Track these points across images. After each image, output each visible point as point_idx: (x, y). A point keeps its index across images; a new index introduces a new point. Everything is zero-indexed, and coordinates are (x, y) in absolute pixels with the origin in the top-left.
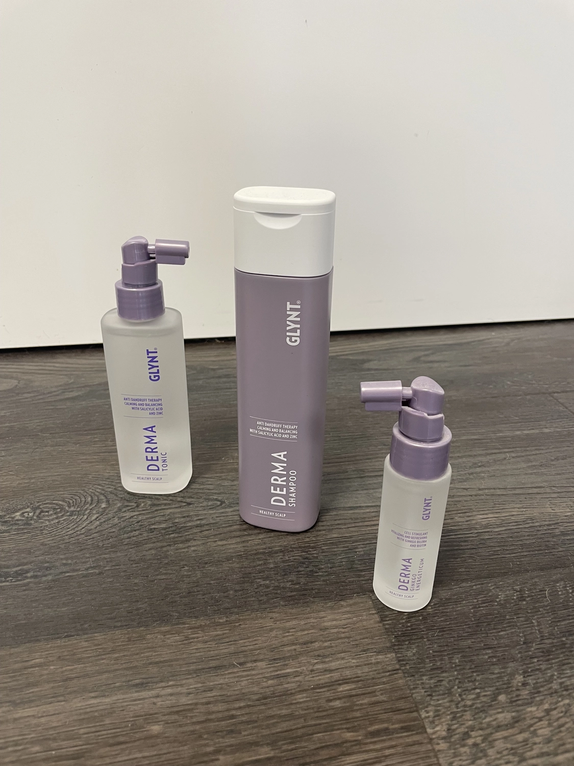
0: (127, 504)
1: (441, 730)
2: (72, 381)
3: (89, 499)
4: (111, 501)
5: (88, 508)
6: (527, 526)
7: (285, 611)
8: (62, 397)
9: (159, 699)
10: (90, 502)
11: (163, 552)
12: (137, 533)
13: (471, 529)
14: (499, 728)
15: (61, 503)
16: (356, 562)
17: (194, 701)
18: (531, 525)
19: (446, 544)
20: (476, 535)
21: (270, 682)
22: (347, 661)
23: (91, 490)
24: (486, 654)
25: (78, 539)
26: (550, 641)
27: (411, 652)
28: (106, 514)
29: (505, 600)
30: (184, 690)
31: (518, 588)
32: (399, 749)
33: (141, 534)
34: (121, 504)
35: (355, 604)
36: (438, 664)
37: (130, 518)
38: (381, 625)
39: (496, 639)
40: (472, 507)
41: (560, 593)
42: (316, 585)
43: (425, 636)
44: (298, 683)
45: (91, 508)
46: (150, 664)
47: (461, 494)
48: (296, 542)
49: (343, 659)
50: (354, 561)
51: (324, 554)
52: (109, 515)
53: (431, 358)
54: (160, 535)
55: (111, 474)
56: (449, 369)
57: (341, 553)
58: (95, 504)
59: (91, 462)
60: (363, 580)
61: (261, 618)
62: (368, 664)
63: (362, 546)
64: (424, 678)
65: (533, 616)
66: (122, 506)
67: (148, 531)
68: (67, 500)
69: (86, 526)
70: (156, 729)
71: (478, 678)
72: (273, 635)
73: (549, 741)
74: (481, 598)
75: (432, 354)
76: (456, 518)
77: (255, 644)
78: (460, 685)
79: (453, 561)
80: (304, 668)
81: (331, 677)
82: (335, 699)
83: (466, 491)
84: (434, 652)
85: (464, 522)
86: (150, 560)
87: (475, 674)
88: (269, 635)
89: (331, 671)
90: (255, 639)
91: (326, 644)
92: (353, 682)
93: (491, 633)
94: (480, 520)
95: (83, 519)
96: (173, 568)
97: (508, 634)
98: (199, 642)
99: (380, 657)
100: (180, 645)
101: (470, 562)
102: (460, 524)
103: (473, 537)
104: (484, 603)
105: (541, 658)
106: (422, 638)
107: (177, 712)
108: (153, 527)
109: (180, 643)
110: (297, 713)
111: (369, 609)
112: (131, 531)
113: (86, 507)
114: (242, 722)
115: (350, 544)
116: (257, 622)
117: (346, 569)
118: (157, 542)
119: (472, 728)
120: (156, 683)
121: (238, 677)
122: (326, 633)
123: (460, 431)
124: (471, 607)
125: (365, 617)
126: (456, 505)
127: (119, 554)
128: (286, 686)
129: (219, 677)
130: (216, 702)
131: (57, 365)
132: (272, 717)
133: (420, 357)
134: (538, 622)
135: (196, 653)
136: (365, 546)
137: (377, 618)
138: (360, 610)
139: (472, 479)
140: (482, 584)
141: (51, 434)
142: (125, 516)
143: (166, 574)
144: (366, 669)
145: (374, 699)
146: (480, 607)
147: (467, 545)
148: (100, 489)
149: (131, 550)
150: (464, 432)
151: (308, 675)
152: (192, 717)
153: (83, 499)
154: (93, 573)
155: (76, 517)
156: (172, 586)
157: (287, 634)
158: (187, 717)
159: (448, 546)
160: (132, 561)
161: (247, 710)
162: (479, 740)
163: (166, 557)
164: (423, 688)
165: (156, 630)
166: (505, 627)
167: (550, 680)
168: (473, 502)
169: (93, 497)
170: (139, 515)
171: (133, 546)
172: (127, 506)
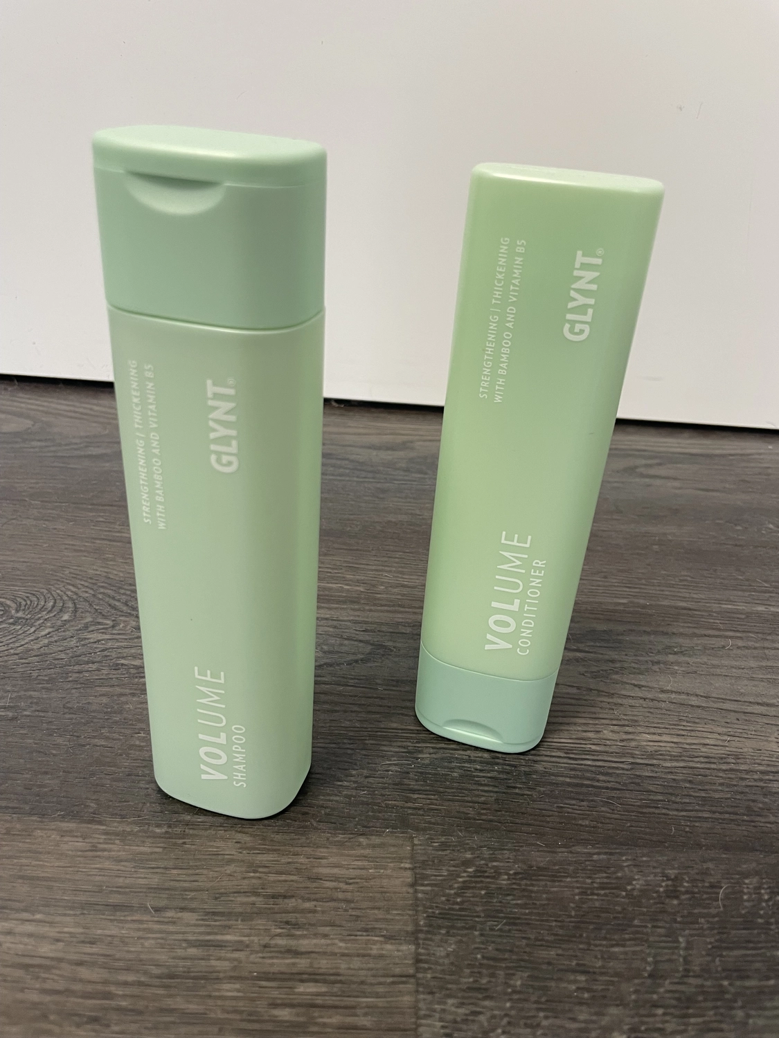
0: (101, 621)
2: (107, 432)
3: (51, 604)
4: (78, 614)
5: (42, 617)
6: (724, 767)
7: (264, 834)
8: (82, 453)
9: (9, 938)
10: (49, 609)
11: (118, 704)
12: (94, 666)
13: (624, 755)
15: (8, 602)
16: (411, 775)
17: (60, 955)
18: (732, 766)
19: (573, 773)
20: (630, 767)
21: (191, 951)
22: (329, 942)
23: (58, 591)
24: (575, 981)
25: (6, 661)
26: (699, 981)
27: (443, 949)
28: (64, 631)
29: (641, 891)
30: (51, 932)
31: (672, 873)
33: (98, 670)
34: (90, 619)
35: (382, 845)
36: (484, 981)
37: (95, 642)
38: (411, 890)
39: (602, 957)
40: (640, 718)
41: (745, 897)
42: (332, 801)
43: (479, 926)
44: (236, 963)
45: (47, 617)
46: (22, 877)
47: (628, 694)
48: (328, 725)
49: (325, 936)
50: (408, 773)
51: (364, 752)
52: (67, 633)
53: (652, 472)
54: (126, 676)
55: (98, 573)
56: (677, 491)
57: (393, 756)
58: (56, 613)
59: (81, 551)
60: (409, 808)
61: (222, 838)
62: (364, 956)
63: (432, 751)
64: (450, 1001)
65: (684, 930)
66: (92, 622)
67: (113, 666)
68: (18, 599)
69: (27, 643)
71: (545, 1023)
72: (228, 872)
74: (600, 878)
75: (660, 464)
76: (605, 732)
77: (194, 881)
78: (508, 1028)
79: (574, 805)
80: (256, 939)
81: (294, 964)
82: (284, 1005)
83: (637, 689)
84: (483, 957)
85: (616, 741)
86: (94, 711)
87: (542, 1014)
88: (223, 869)
89: (296, 953)
90: (197, 871)
91: (308, 905)
92: (325, 982)
93: (596, 946)
94: (645, 743)
95: (28, 632)
96: (123, 731)
97: (626, 953)
98: (109, 858)
99: (389, 947)
100: (79, 856)
101: (602, 812)
102: (608, 742)
103: (623, 769)
104: (603, 889)
105: (672, 1010)
106: (473, 928)
107: (26, 967)
108: (123, 661)
109: (79, 853)
110: (213, 1015)
111: (401, 860)
112: (88, 663)
113: (40, 615)
114: (119, 1009)
115: (413, 743)
116: (212, 844)
117: (389, 784)
118: (117, 686)
120: (17, 910)
121: (144, 930)
122: (315, 885)
123: (663, 591)
124: (577, 891)
125: (389, 872)
126: (613, 709)
127: (54, 694)
128: (213, 963)
129: (115, 923)
130: (93, 964)
131: (96, 408)
132: (171, 1011)
133: (636, 467)
134: (688, 942)
135: (96, 875)
136: (435, 750)
137: (408, 877)
138: (387, 858)
139: (655, 672)
140: (611, 854)
141: (42, 501)
142: (88, 639)
143: (107, 738)
144: (356, 963)
145: (349, 1020)
146: (593, 894)
147: (608, 782)
148: (72, 592)
149: (74, 691)
150: (667, 593)
151: (257, 952)
152: (45, 980)
153: (42, 603)
154: (4, 716)
155: (20, 627)
156: (108, 760)
157: (252, 874)
158: (38, 978)
159: (575, 777)
160: (68, 708)
161: (135, 990)
163: (120, 712)
164: (441, 1020)
165: (53, 825)
166: (625, 940)
168: (643, 710)
169: (58, 601)
170: (110, 639)
171: (79, 686)
172: (99, 623)
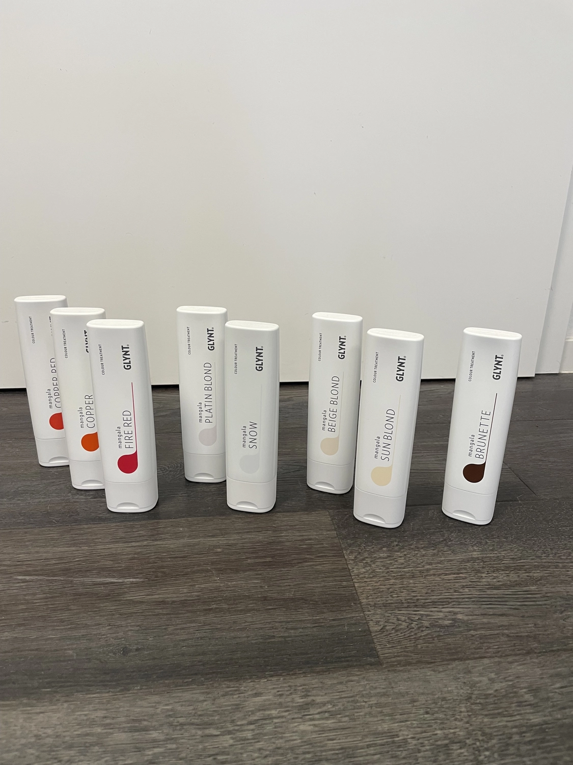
1: (352, 557)
3: (179, 465)
5: (179, 469)
9: (220, 541)
14: (380, 558)
15: (164, 466)
17: (237, 542)
21: (273, 538)
22: (311, 533)
23: (179, 461)
30: (232, 539)
32: (331, 562)
35: (320, 513)
38: (331, 521)
44: (287, 539)
46: (216, 529)
59: (178, 448)
62: (322, 534)
64: (348, 540)
69: (178, 477)
70: (219, 550)
71: (375, 542)
73: (402, 564)
78: (365, 544)
80: (290, 534)
82: (304, 545)
87: (374, 540)
89: (303, 536)
91: (302, 527)
92: (313, 540)
95: (177, 474)
99: (328, 532)
107: (229, 545)
110: (284, 548)
114: (260, 550)
119: (367, 558)
120: (219, 536)
121: (258, 535)
122: (302, 523)
125: (323, 518)
128: (280, 539)
129: (249, 535)
130: (247, 543)
132: (273, 549)
135: (238, 527)
137: (330, 519)
138: (322, 515)
144: (320, 536)
145: (322, 546)
151: (292, 537)
152: (235, 547)
155: (173, 473)
158: (233, 547)
161: (261, 546)
162: (369, 561)
164: (347, 544)
165: (218, 518)
167: (411, 545)
169: (181, 464)
